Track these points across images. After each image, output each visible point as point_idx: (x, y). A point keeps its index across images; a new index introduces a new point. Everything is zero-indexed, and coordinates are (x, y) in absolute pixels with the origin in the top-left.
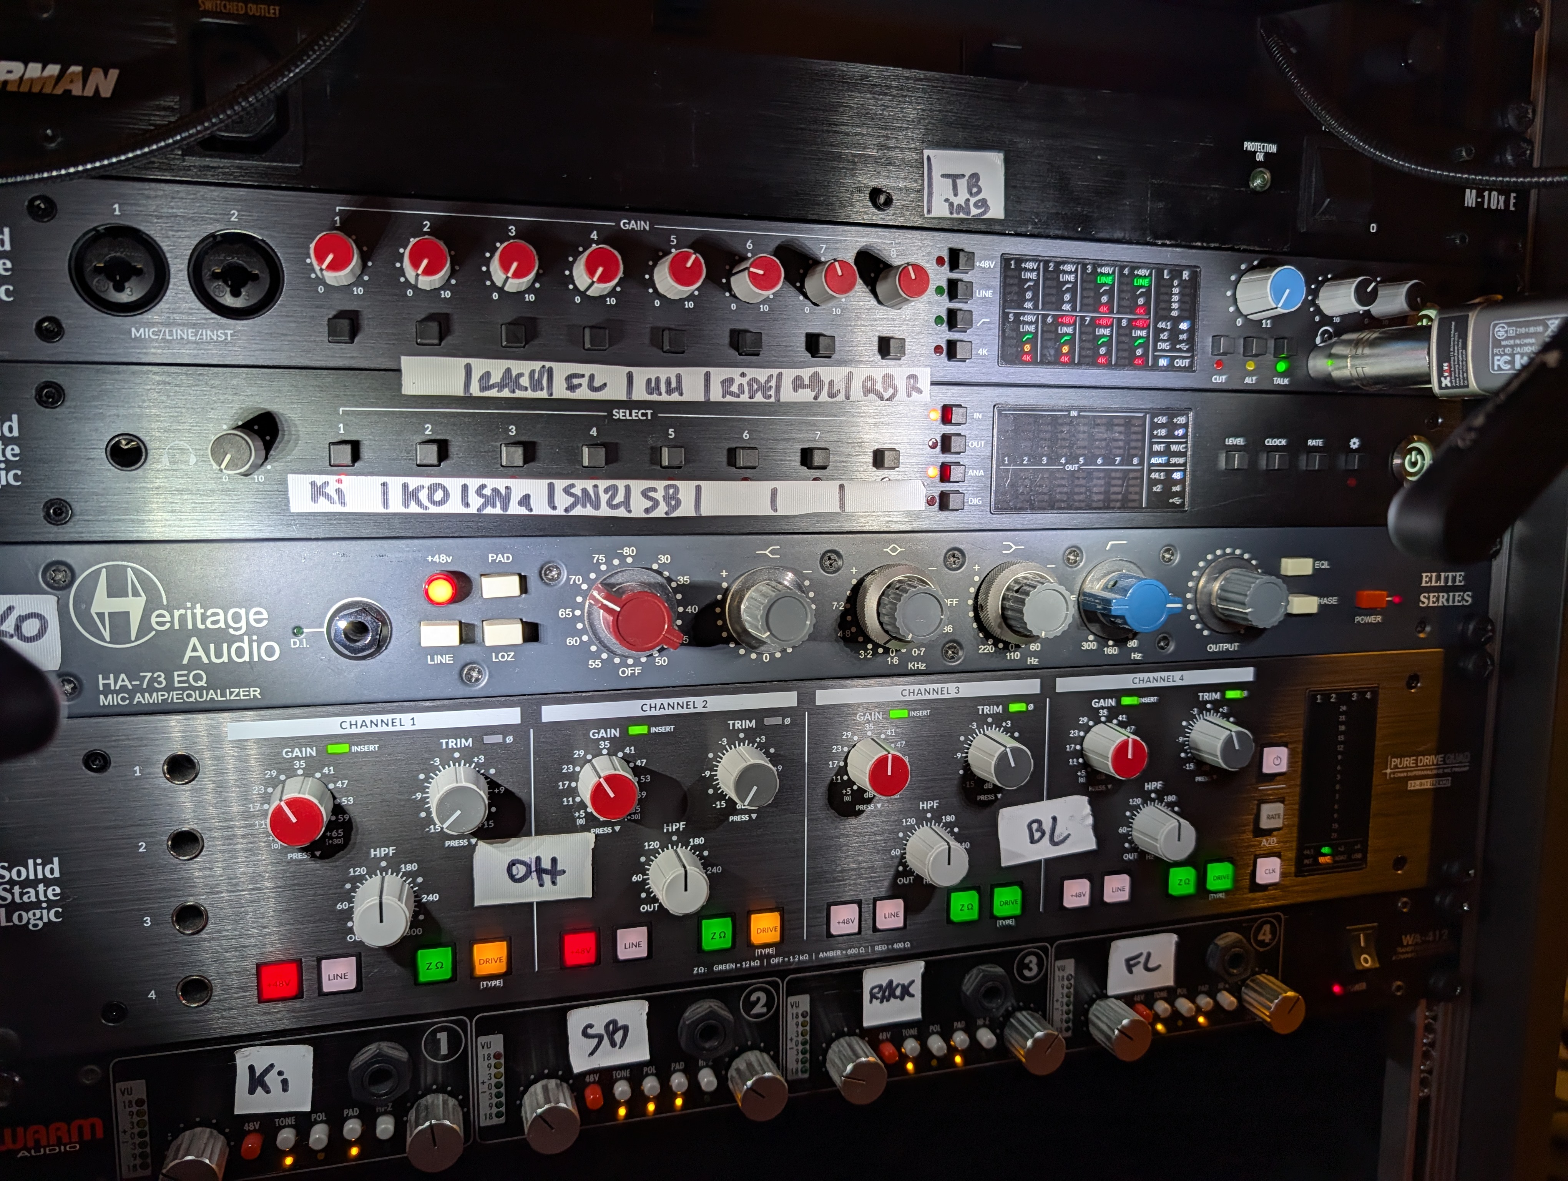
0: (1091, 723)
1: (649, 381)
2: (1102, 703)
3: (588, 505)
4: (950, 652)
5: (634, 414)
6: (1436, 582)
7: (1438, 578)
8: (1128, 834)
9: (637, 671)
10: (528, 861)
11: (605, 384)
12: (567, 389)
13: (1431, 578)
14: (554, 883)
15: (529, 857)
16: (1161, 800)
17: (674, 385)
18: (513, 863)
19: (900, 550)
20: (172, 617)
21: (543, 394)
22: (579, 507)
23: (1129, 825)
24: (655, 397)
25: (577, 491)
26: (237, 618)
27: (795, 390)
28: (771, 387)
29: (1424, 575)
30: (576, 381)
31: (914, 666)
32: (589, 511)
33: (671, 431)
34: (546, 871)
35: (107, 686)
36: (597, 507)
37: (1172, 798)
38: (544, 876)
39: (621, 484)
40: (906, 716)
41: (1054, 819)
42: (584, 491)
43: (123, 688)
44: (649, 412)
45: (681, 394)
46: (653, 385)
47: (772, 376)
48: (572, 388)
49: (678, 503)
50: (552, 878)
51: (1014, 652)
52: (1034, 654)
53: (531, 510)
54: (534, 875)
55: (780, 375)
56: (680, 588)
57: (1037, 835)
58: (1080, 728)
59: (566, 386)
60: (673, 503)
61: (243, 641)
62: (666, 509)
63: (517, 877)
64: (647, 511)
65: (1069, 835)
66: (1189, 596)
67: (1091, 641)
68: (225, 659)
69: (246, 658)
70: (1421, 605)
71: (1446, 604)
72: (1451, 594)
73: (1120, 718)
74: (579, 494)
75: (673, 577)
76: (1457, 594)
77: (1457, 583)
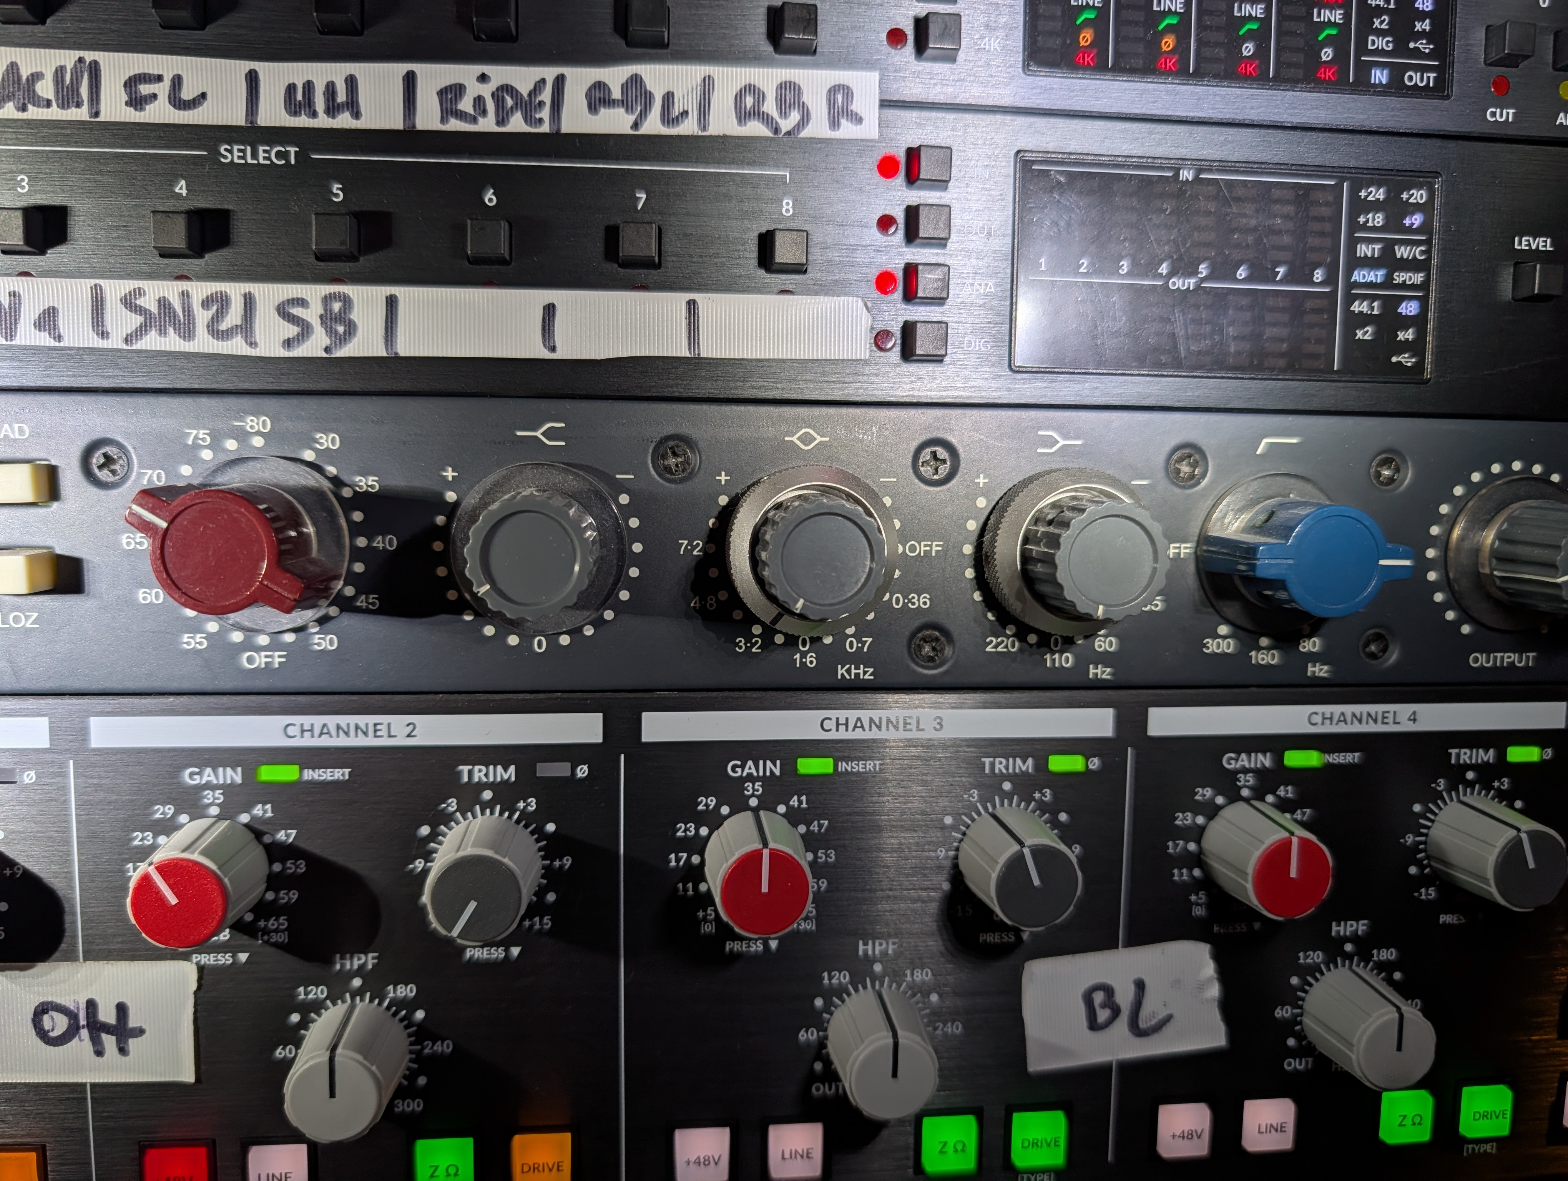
0: (1220, 800)
1: (291, 89)
2: (1244, 761)
3: (171, 330)
4: (927, 649)
5: (261, 155)
8: (1295, 1021)
9: (277, 658)
10: (72, 1006)
11: (203, 96)
12: (129, 103)
14: (123, 1050)
15: (76, 1000)
16: (1366, 958)
17: (341, 97)
18: (42, 1010)
19: (819, 439)
21: (82, 114)
22: (153, 334)
23: (1296, 1002)
24: (303, 121)
25: (149, 302)
27: (593, 108)
28: (541, 104)
30: (145, 89)
31: (849, 671)
32: (172, 342)
33: (336, 187)
34: (106, 1028)
36: (188, 332)
37: (1388, 954)
38: (104, 1037)
39: (235, 290)
40: (830, 770)
41: (1140, 986)
42: (163, 303)
44: (293, 150)
45: (357, 115)
46: (299, 97)
47: (543, 81)
48: (137, 102)
49: (351, 328)
50: (118, 1042)
51: (1062, 652)
52: (1104, 658)
53: (59, 338)
54: (84, 1033)
55: (560, 81)
56: (362, 500)
57: (1103, 1015)
58: (1198, 808)
59: (125, 98)
60: (341, 329)
62: (326, 341)
63: (53, 1034)
64: (288, 343)
65: (1169, 1019)
66: (1431, 553)
67: (1224, 637)
73: (1281, 792)
74: (154, 308)
75: (345, 478)
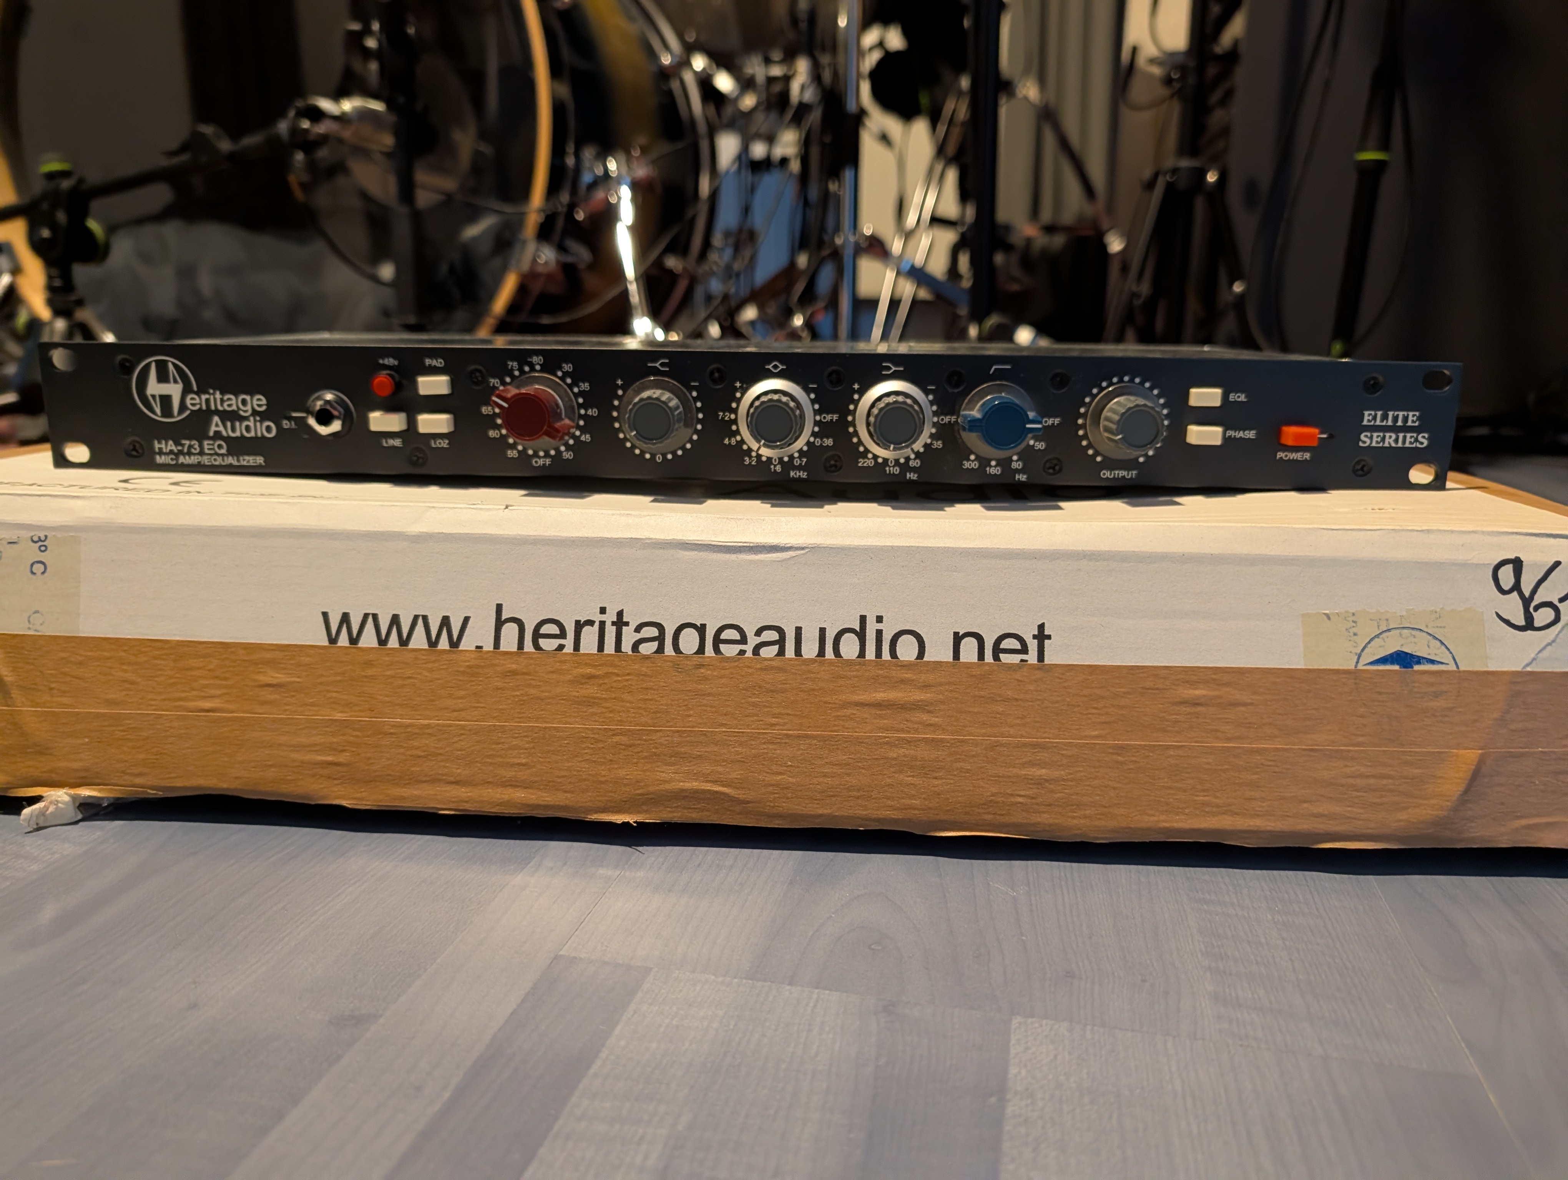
6: (1382, 421)
7: (1385, 417)
9: (548, 462)
13: (1375, 418)
19: (781, 367)
20: (200, 399)
26: (244, 402)
29: (1366, 413)
31: (796, 474)
35: (160, 449)
43: (171, 452)
56: (582, 394)
61: (249, 420)
67: (973, 461)
68: (238, 434)
69: (252, 434)
70: (1361, 444)
71: (1393, 445)
72: (1401, 435)
76: (1408, 435)
77: (1410, 423)
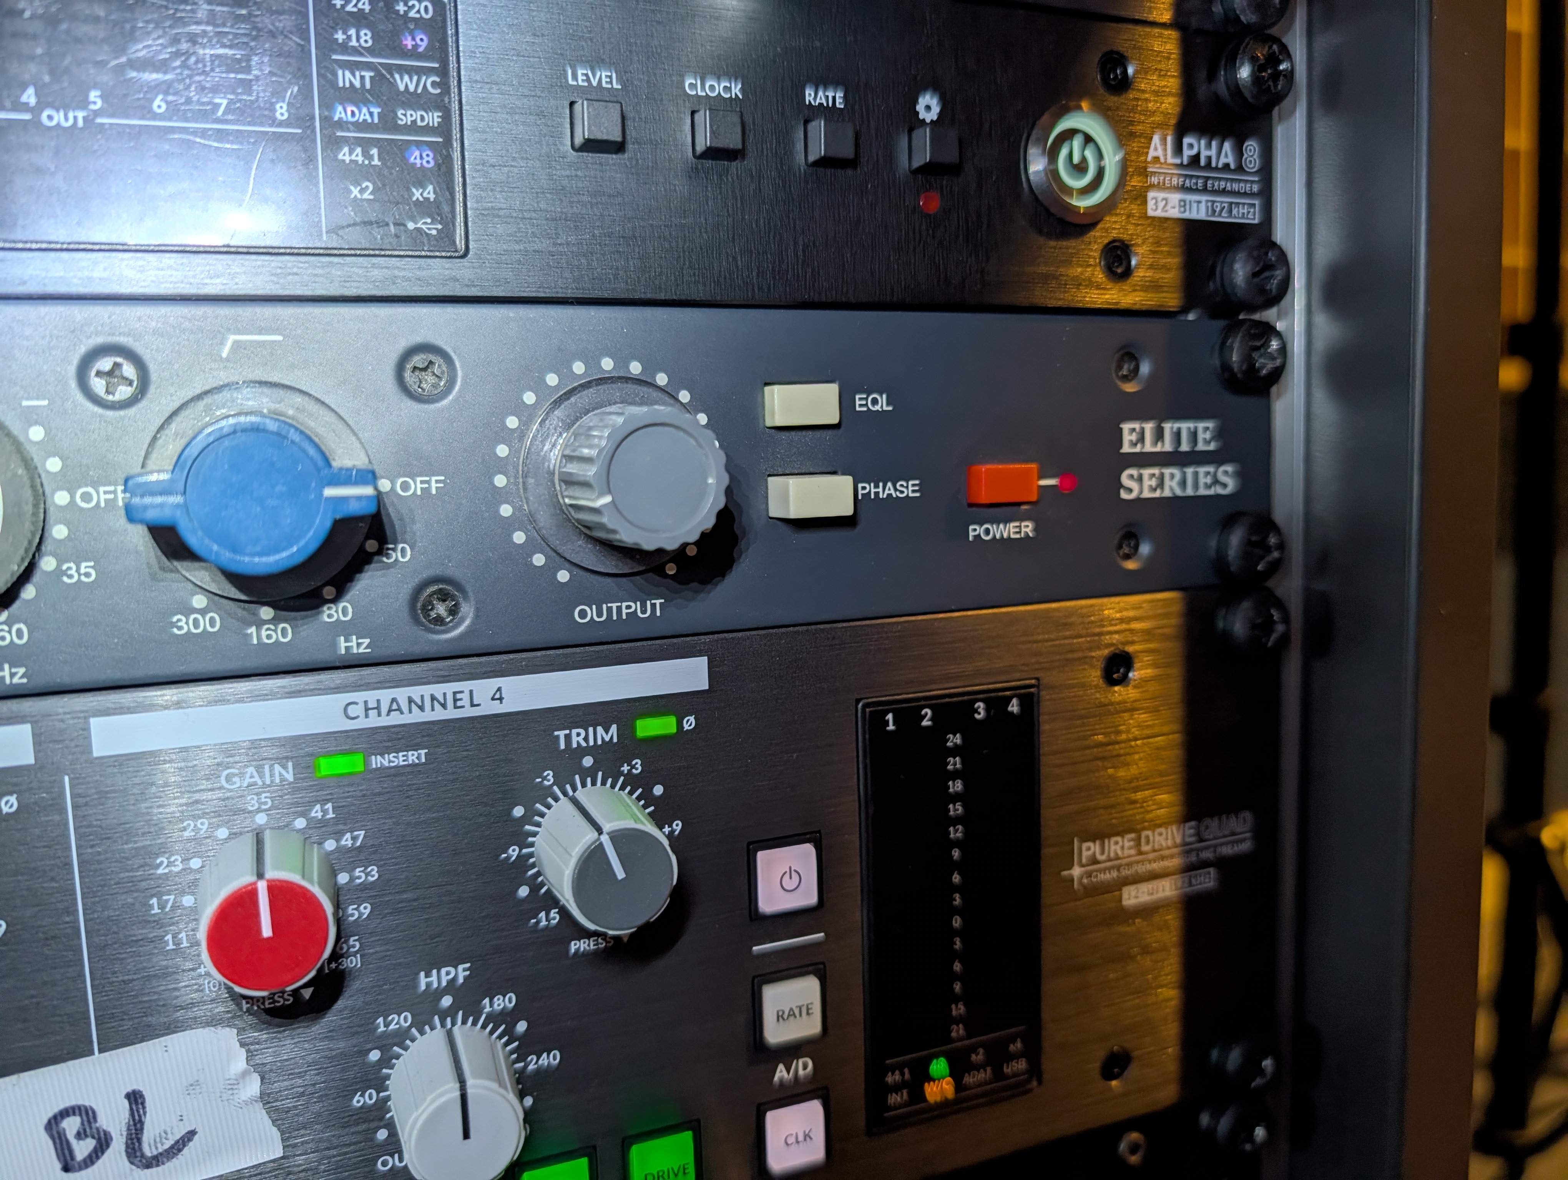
0: (223, 833)
2: (254, 776)
6: (1155, 444)
7: (1159, 435)
8: (382, 1107)
13: (1141, 439)
16: (473, 1011)
23: (379, 1084)
29: (1126, 427)
37: (504, 1002)
41: (135, 1098)
52: (9, 655)
57: (82, 1149)
58: (190, 848)
65: (190, 1135)
66: (500, 481)
67: (203, 612)
70: (1124, 495)
71: (1179, 493)
72: (1190, 471)
73: (317, 813)
76: (1202, 470)
77: (1201, 447)
